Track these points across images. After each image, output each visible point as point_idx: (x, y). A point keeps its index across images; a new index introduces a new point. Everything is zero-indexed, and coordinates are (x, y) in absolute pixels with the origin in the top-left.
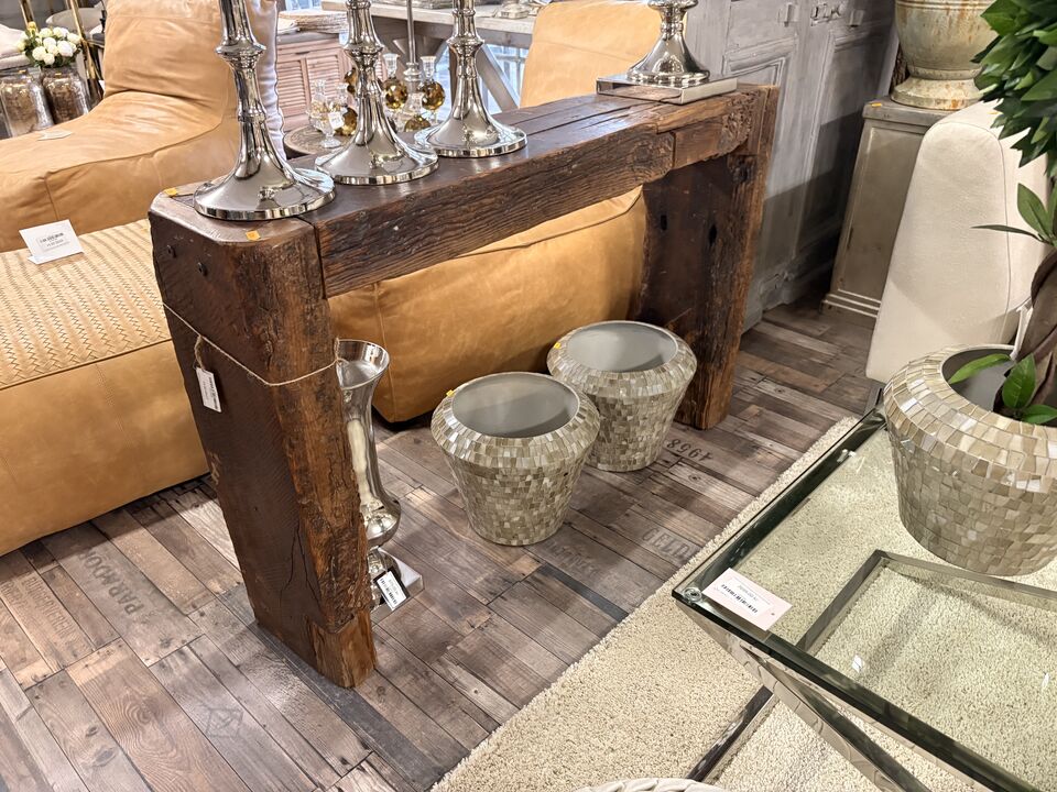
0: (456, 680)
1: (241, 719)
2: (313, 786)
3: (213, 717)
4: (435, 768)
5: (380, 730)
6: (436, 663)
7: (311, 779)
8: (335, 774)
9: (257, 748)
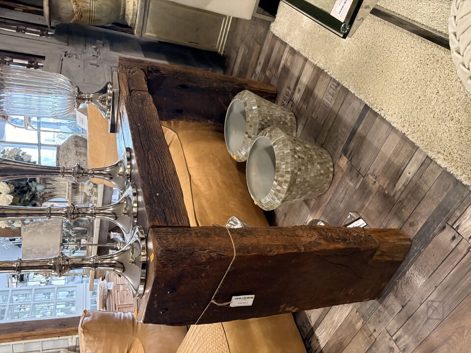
0: (404, 185)
1: (432, 301)
2: (469, 253)
3: (432, 317)
4: (454, 187)
5: (434, 221)
6: (395, 197)
7: (465, 255)
8: (461, 242)
9: (448, 289)
